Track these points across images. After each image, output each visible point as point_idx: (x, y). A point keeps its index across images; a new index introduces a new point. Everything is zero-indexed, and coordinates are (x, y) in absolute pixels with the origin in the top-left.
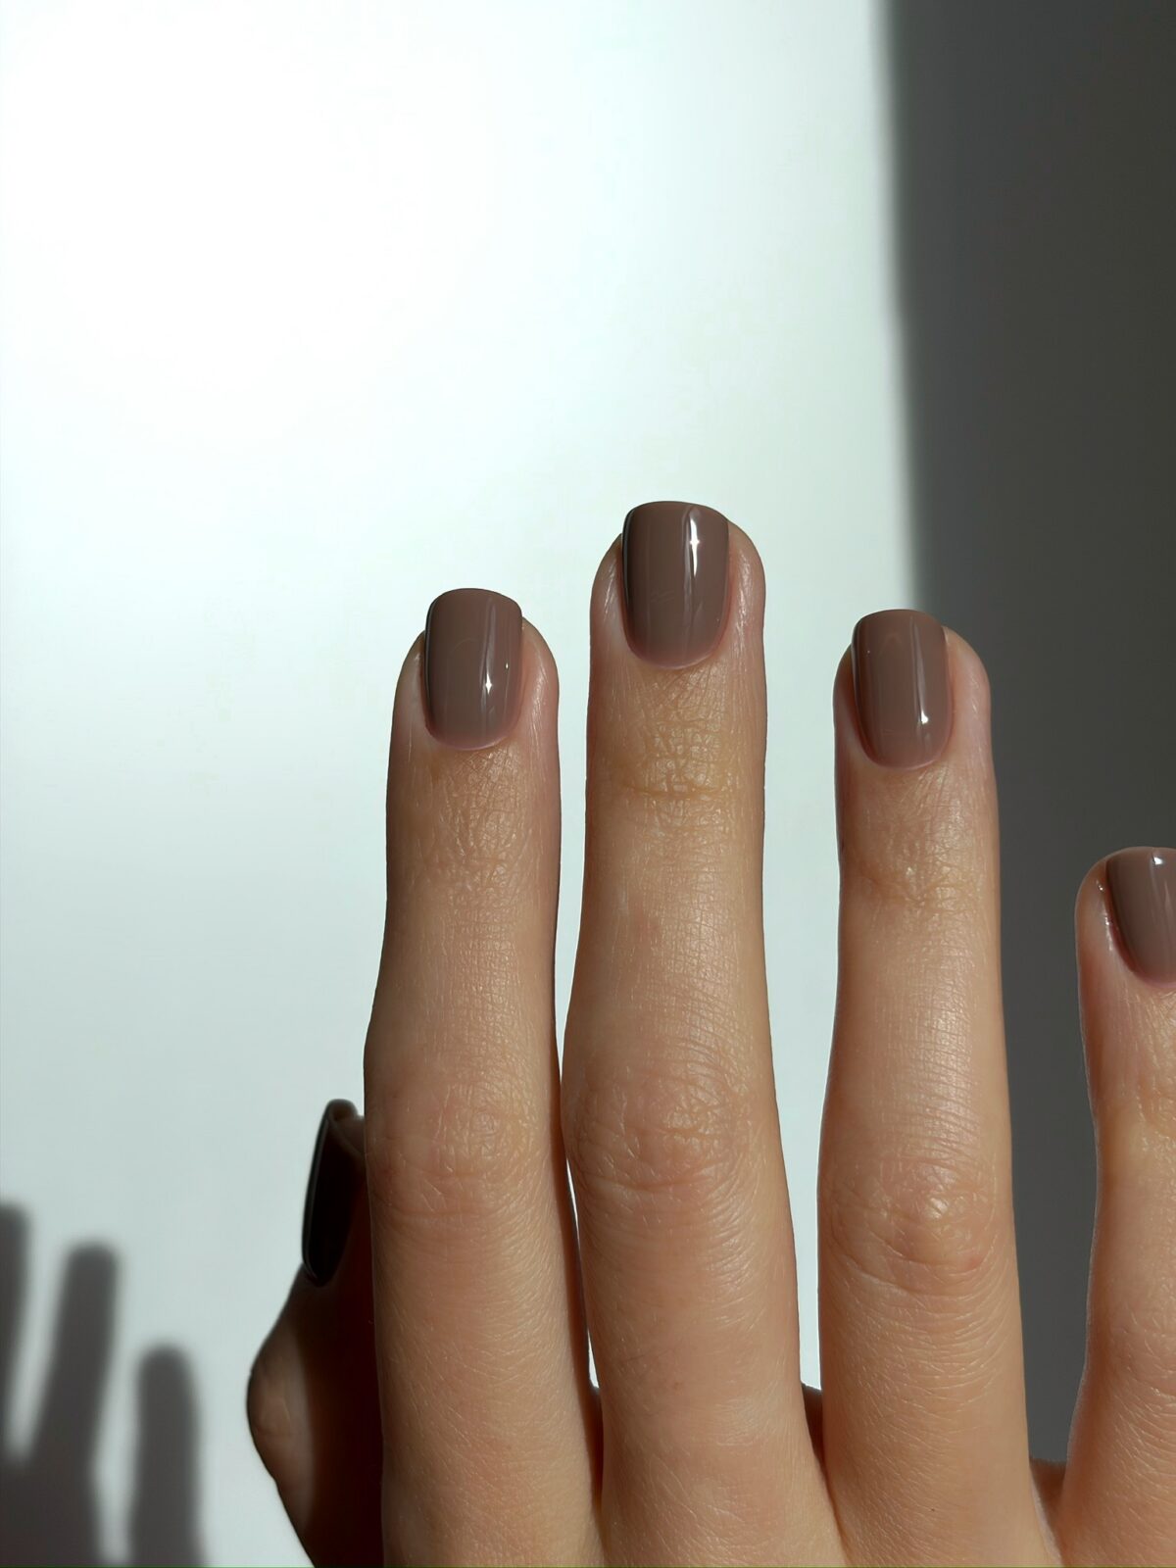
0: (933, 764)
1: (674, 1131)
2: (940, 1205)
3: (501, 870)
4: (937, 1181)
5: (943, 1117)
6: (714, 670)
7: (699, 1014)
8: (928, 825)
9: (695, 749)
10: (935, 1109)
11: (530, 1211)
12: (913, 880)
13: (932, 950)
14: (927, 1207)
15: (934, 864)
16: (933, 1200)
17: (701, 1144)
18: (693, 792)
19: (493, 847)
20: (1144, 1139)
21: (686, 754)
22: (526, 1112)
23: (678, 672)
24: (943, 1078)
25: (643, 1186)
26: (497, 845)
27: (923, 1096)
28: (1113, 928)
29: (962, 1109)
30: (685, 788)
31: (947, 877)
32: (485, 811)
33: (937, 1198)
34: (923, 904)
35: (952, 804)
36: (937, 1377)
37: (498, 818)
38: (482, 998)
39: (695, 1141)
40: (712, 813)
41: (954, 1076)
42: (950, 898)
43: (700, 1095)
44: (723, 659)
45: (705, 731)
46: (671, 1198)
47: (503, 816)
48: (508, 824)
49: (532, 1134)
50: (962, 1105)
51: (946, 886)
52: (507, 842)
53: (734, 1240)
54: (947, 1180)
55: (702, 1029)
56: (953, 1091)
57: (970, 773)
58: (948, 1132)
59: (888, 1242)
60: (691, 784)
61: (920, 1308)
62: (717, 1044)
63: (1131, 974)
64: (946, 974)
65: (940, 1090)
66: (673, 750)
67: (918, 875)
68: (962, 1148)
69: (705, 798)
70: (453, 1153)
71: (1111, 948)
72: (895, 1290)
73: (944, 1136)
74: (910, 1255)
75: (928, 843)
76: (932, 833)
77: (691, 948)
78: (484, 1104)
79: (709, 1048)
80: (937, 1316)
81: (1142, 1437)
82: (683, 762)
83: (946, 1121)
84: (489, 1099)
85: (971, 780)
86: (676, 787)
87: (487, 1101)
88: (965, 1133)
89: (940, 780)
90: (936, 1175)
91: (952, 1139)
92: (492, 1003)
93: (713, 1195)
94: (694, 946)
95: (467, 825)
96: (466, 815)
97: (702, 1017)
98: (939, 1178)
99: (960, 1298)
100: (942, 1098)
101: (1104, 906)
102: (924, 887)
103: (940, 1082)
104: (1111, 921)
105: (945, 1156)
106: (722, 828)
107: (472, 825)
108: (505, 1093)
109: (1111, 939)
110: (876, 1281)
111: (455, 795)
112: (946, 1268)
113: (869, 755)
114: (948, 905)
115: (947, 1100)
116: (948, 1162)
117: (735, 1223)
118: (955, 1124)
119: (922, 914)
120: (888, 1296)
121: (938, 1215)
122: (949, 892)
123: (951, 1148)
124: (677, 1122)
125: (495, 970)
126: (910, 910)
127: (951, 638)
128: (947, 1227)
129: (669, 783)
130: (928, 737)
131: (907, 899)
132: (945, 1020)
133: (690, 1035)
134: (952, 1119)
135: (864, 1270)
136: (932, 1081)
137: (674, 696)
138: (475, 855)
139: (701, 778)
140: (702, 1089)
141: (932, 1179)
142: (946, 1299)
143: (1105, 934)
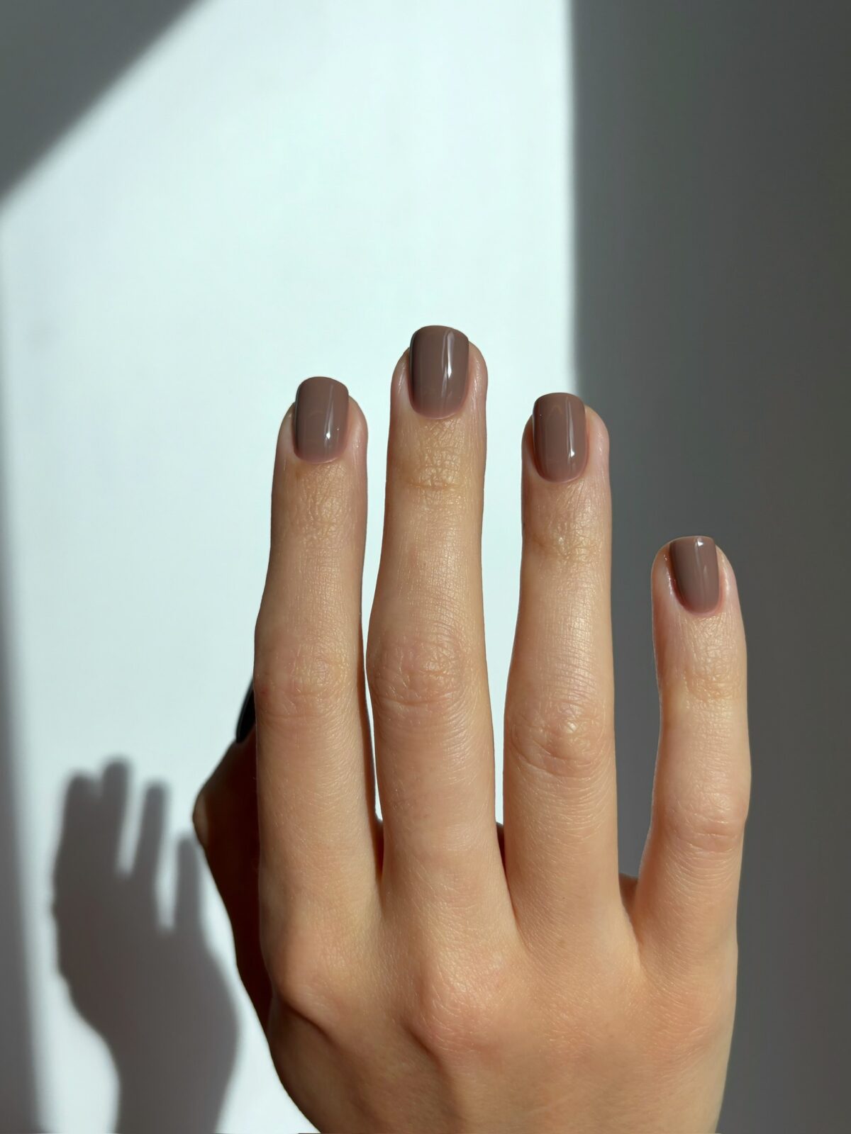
0: (576, 480)
1: (429, 672)
2: (573, 726)
3: (333, 528)
4: (571, 713)
5: (576, 677)
6: (459, 420)
7: (446, 608)
8: (572, 514)
9: (447, 462)
10: (572, 673)
11: (344, 715)
12: (563, 544)
13: (572, 584)
14: (565, 727)
15: (575, 536)
16: (569, 723)
17: (444, 680)
18: (445, 487)
19: (329, 515)
20: (688, 702)
21: (443, 466)
22: (343, 661)
23: (440, 421)
24: (576, 655)
25: (410, 703)
26: (331, 515)
27: (564, 665)
28: (672, 581)
29: (587, 673)
30: (441, 484)
31: (582, 542)
32: (325, 496)
33: (571, 722)
34: (568, 558)
35: (586, 501)
36: (568, 823)
37: (332, 500)
38: (321, 598)
39: (441, 678)
40: (456, 498)
41: (583, 654)
42: (583, 554)
43: (444, 652)
44: (464, 415)
45: (453, 454)
46: (427, 710)
47: (335, 499)
48: (337, 503)
49: (346, 673)
50: (587, 671)
51: (581, 548)
52: (337, 514)
53: (461, 735)
54: (577, 713)
55: (447, 617)
56: (581, 662)
57: (597, 485)
58: (578, 686)
59: (543, 746)
60: (444, 482)
61: (559, 783)
62: (455, 624)
63: (682, 607)
64: (580, 596)
65: (575, 662)
66: (435, 462)
67: (565, 541)
68: (587, 695)
69: (452, 490)
70: (301, 682)
71: (672, 593)
72: (546, 774)
73: (576, 688)
74: (554, 754)
75: (572, 524)
76: (574, 518)
77: (441, 571)
78: (319, 655)
79: (450, 626)
80: (569, 789)
81: (682, 870)
82: (440, 469)
83: (577, 679)
84: (322, 652)
85: (597, 489)
86: (436, 484)
87: (321, 653)
88: (588, 687)
89: (580, 489)
90: (571, 709)
91: (580, 689)
92: (326, 601)
93: (450, 709)
94: (443, 571)
95: (315, 502)
96: (314, 498)
97: (447, 610)
98: (573, 712)
99: (583, 779)
100: (575, 666)
101: (667, 569)
102: (569, 548)
103: (574, 657)
104: (672, 577)
105: (576, 699)
106: (460, 507)
107: (318, 503)
108: (331, 649)
109: (671, 588)
110: (535, 768)
111: (309, 487)
112: (575, 762)
113: (540, 475)
114: (583, 559)
115: (578, 667)
116: (578, 702)
117: (462, 725)
118: (582, 681)
119: (567, 563)
120: (542, 776)
121: (571, 732)
122: (583, 551)
123: (580, 694)
124: (432, 667)
125: (328, 583)
126: (560, 561)
127: (588, 410)
128: (576, 739)
129: (432, 481)
130: (574, 465)
131: (559, 554)
132: (579, 623)
133: (440, 619)
134: (581, 679)
135: (529, 762)
136: (569, 656)
137: (437, 433)
138: (319, 520)
139: (450, 478)
140: (446, 649)
141: (569, 712)
142: (575, 779)
143: (668, 585)
